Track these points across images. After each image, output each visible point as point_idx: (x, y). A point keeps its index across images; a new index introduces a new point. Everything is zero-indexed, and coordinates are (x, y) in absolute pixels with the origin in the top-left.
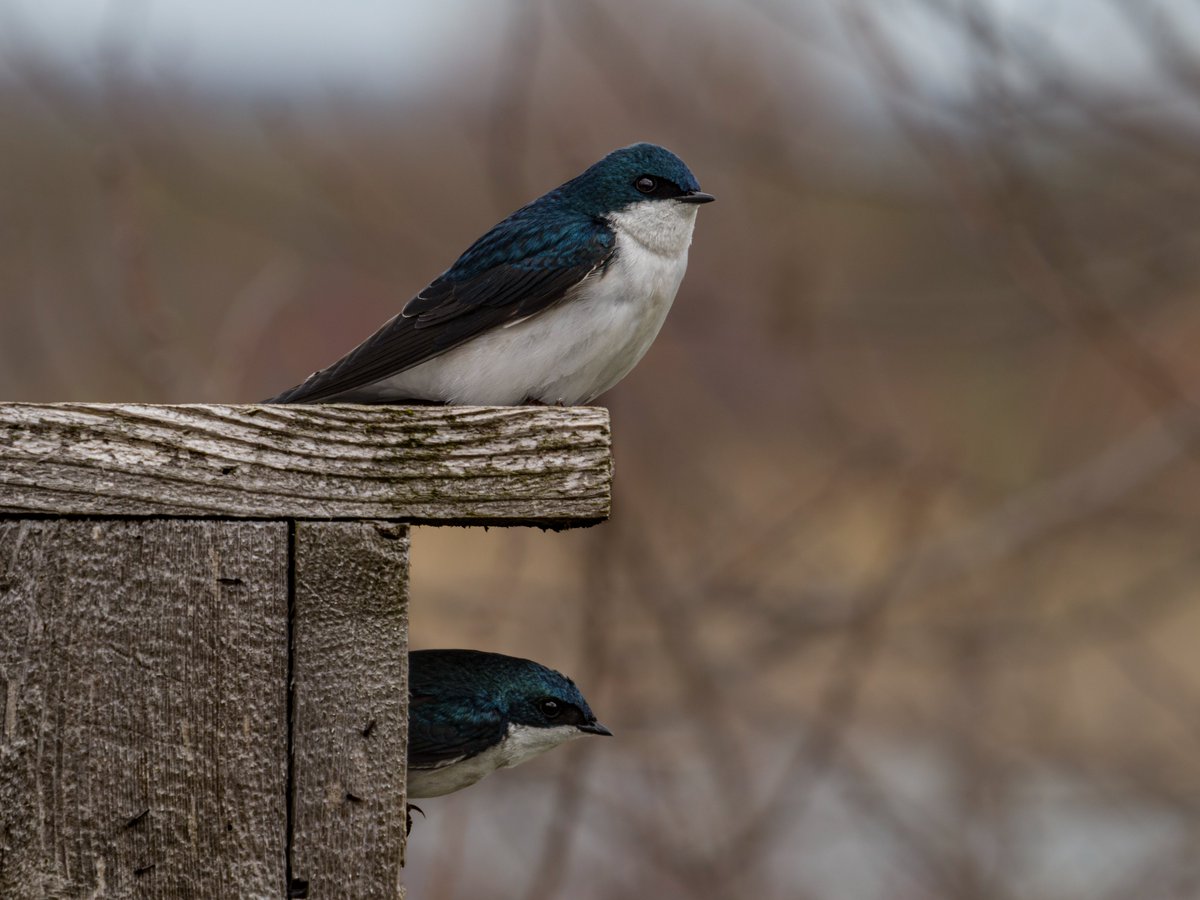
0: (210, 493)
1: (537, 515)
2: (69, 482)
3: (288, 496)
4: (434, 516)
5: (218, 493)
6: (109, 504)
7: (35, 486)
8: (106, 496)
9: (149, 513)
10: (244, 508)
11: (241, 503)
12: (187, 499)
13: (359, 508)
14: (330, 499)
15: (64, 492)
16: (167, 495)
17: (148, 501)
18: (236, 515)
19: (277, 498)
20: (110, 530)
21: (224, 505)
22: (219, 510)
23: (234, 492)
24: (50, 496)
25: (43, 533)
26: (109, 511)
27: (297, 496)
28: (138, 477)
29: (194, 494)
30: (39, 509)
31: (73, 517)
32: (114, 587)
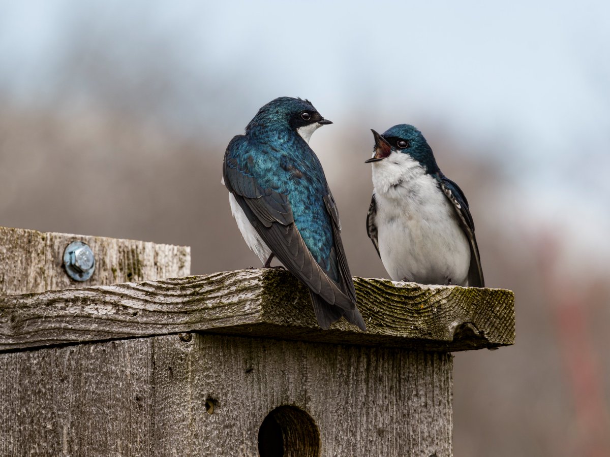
0: (128, 326)
1: (236, 324)
2: (83, 326)
3: (154, 324)
4: (202, 329)
5: (131, 325)
6: (96, 335)
7: (71, 329)
8: (94, 331)
9: (108, 338)
10: (140, 332)
11: (139, 330)
12: (121, 330)
13: (177, 327)
14: (168, 324)
15: (81, 331)
16: (115, 329)
17: (108, 332)
18: (137, 336)
19: (151, 325)
20: (96, 348)
21: (133, 331)
22: (131, 334)
23: (136, 325)
24: (77, 333)
25: (75, 352)
26: (96, 338)
27: (157, 324)
28: (105, 321)
29: (123, 327)
30: (73, 340)
31: (85, 343)
32: (97, 376)
